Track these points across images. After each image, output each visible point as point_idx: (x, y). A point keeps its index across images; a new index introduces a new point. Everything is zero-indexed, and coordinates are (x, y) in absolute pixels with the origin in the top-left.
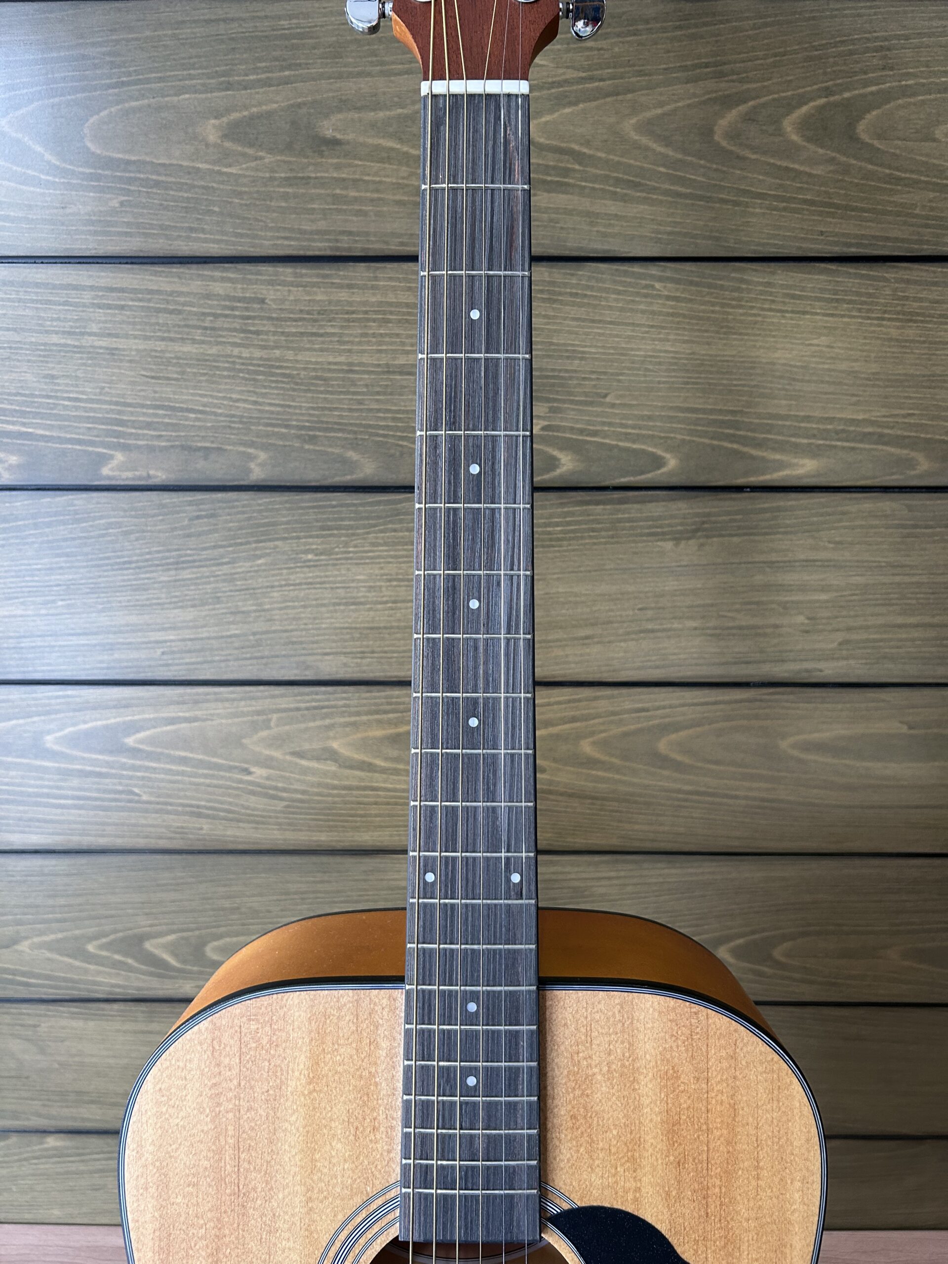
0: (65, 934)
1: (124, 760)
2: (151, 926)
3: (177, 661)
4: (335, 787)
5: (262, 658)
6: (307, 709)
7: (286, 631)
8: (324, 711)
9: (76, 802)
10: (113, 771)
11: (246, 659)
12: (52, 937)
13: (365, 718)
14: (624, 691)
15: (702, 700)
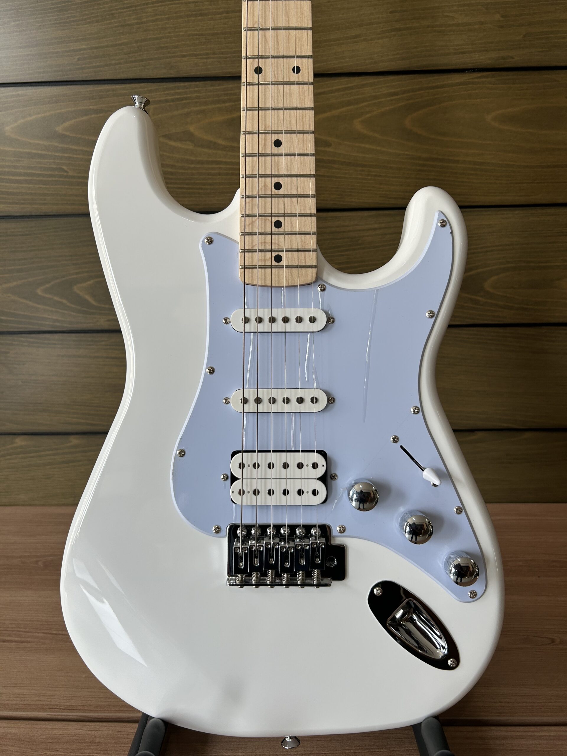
0: (23, 281)
1: (56, 144)
2: (77, 273)
3: (87, 65)
4: (192, 162)
5: (142, 60)
6: (173, 100)
7: (157, 39)
8: (184, 102)
9: (27, 178)
10: (50, 153)
11: (132, 62)
12: (15, 283)
13: (210, 107)
14: (382, 79)
15: (434, 85)
